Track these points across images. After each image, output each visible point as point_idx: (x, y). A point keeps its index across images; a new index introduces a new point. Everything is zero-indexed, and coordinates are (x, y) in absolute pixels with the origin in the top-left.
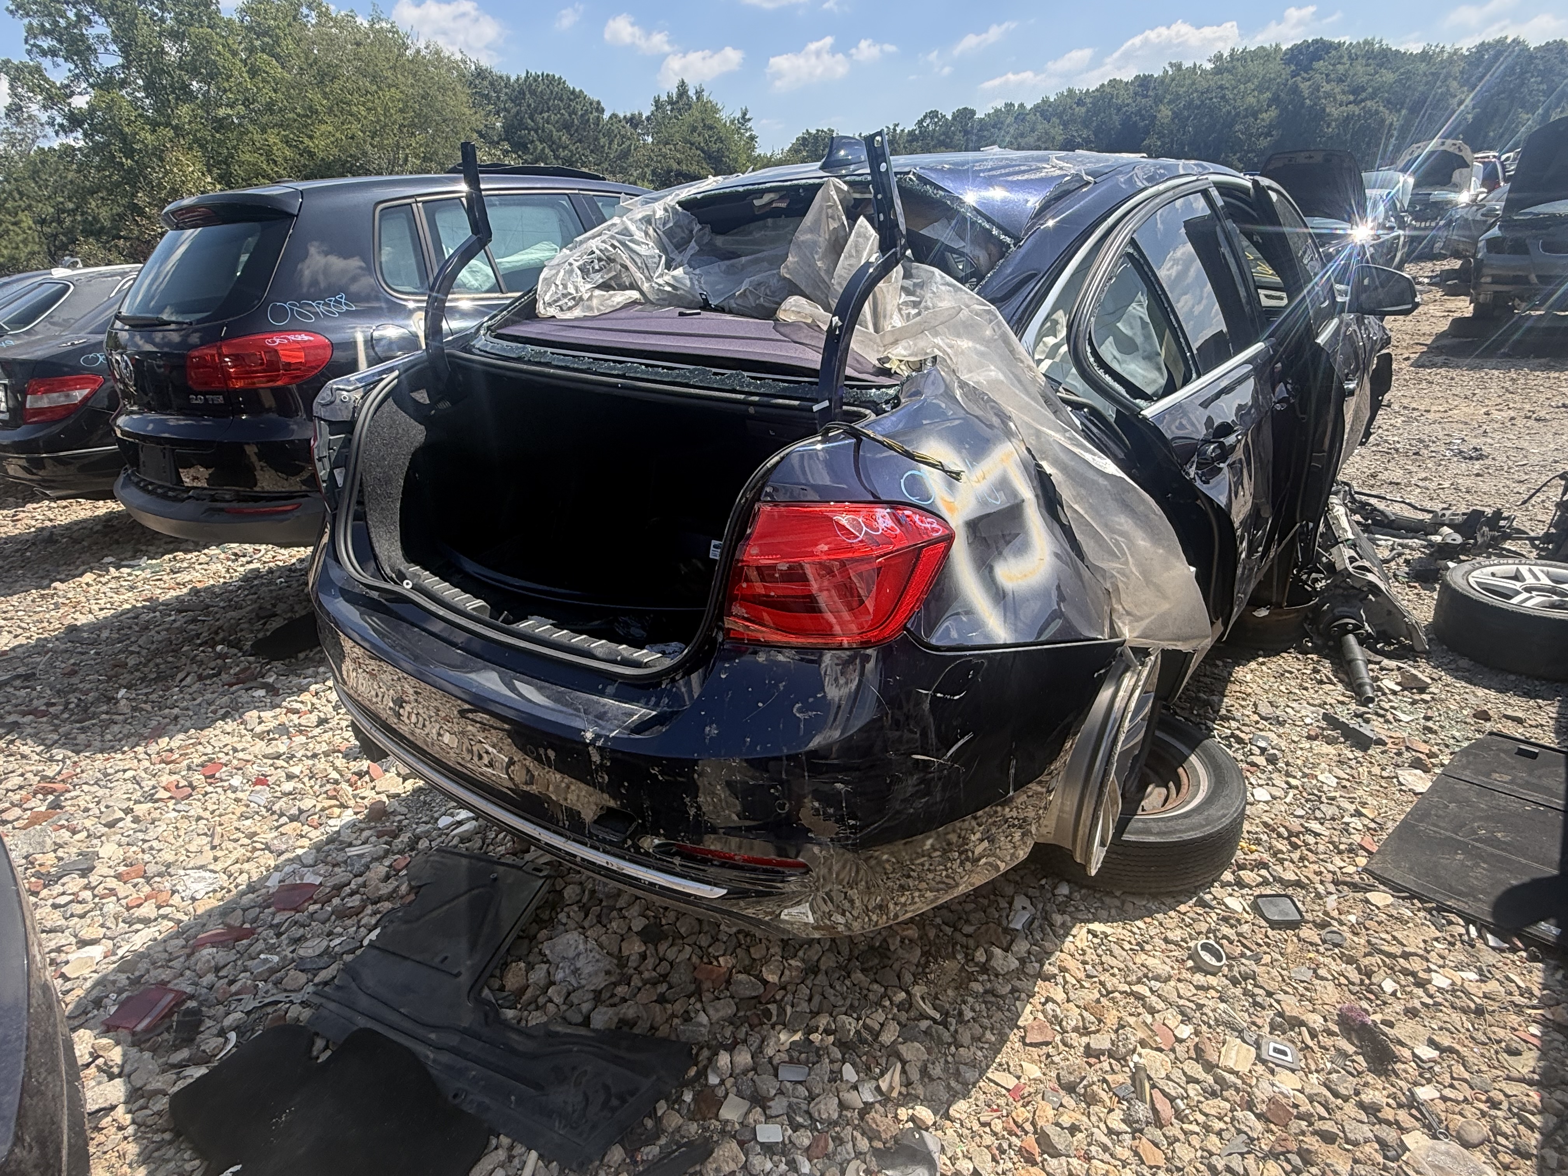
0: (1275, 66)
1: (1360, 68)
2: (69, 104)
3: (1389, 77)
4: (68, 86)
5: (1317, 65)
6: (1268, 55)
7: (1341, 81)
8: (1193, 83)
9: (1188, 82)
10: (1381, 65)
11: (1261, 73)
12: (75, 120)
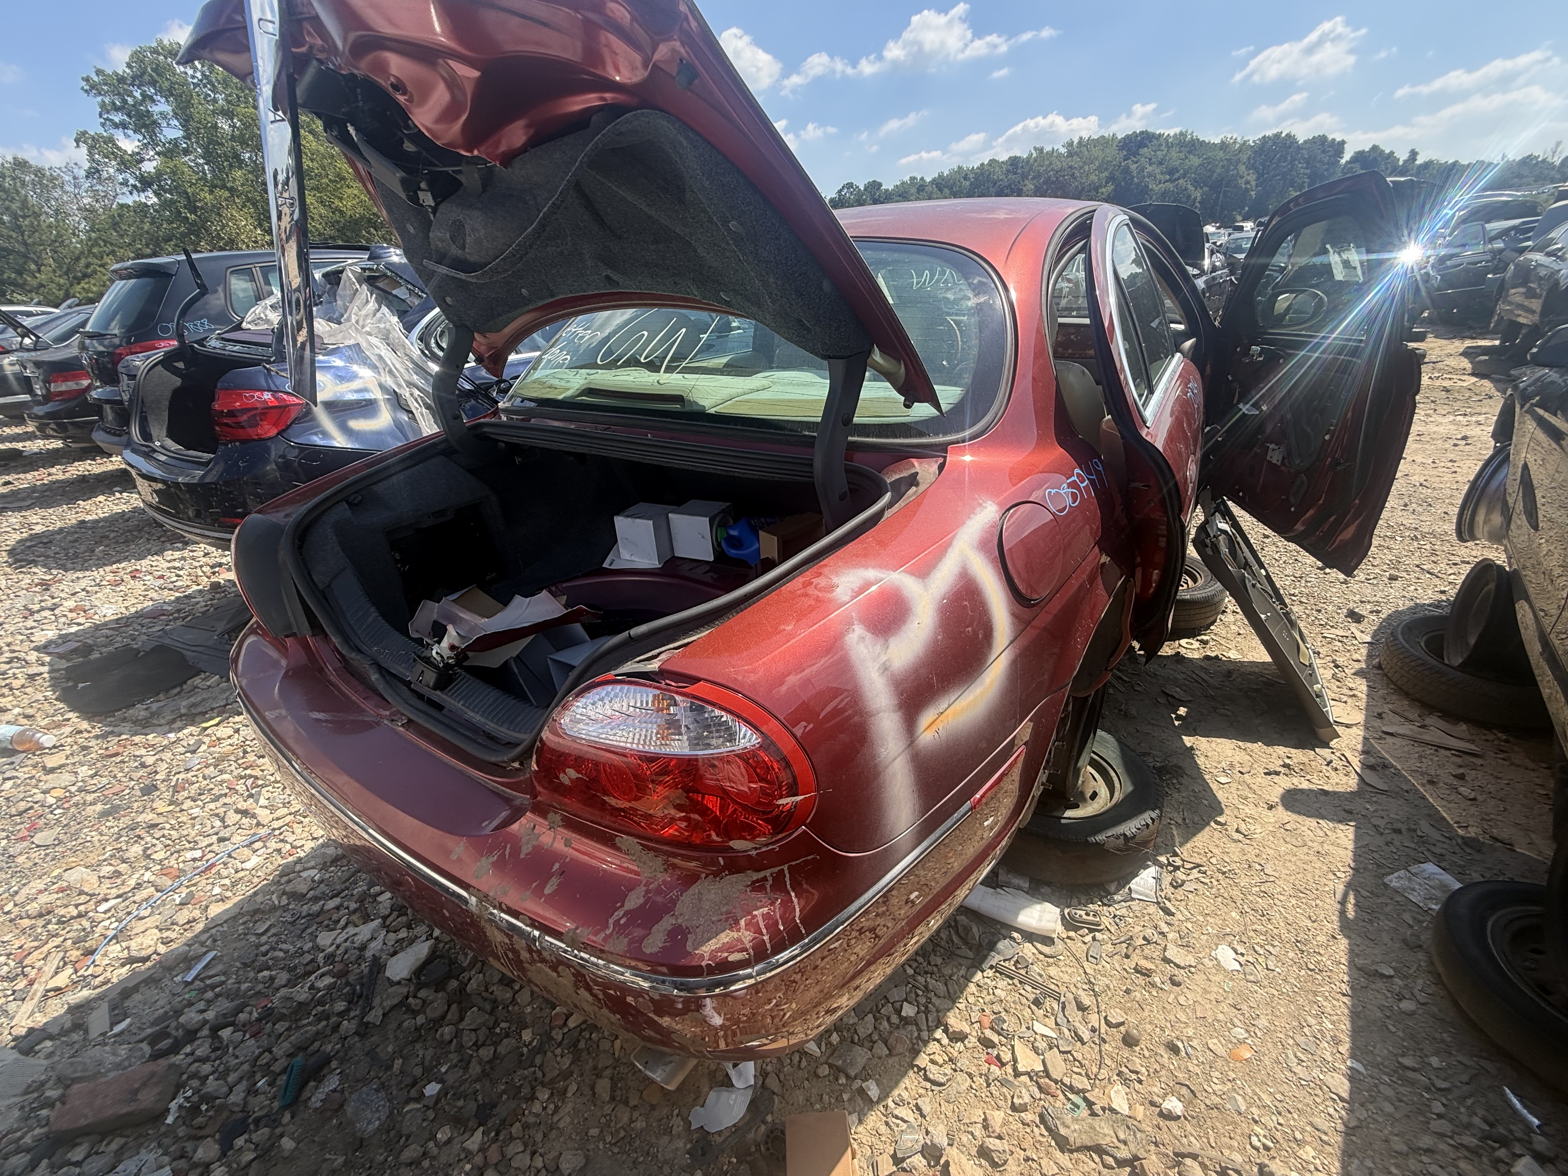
0: (1112, 152)
1: (1174, 153)
2: (140, 169)
3: (1195, 161)
4: (138, 153)
5: (1141, 151)
6: (1107, 143)
7: (1161, 163)
8: (1051, 164)
9: (1047, 162)
10: (1190, 152)
11: (1101, 156)
12: (145, 182)
